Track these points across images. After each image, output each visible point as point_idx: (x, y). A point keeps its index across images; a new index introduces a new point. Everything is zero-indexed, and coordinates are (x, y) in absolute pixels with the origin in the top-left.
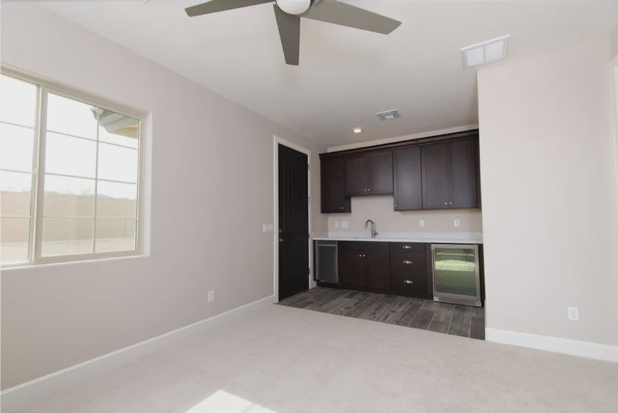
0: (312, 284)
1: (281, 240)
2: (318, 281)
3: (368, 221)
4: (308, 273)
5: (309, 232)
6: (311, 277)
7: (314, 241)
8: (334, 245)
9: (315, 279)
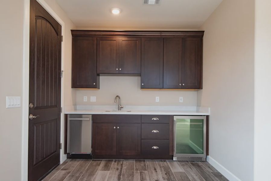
0: (63, 157)
1: (31, 116)
2: (68, 154)
3: (117, 96)
4: (60, 148)
5: (62, 106)
6: (62, 151)
7: (66, 116)
8: (88, 119)
9: (65, 152)
